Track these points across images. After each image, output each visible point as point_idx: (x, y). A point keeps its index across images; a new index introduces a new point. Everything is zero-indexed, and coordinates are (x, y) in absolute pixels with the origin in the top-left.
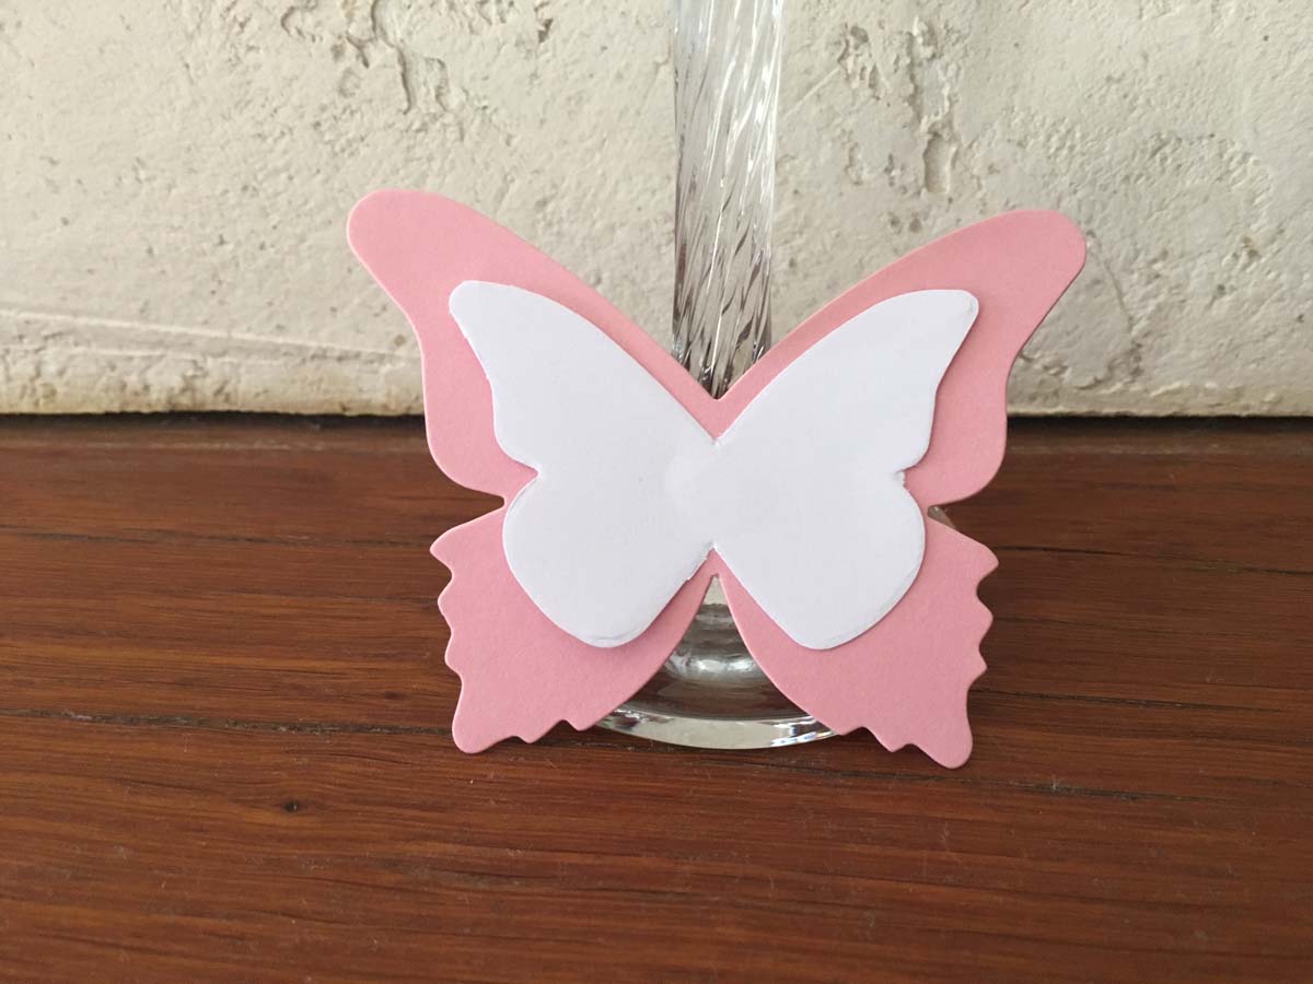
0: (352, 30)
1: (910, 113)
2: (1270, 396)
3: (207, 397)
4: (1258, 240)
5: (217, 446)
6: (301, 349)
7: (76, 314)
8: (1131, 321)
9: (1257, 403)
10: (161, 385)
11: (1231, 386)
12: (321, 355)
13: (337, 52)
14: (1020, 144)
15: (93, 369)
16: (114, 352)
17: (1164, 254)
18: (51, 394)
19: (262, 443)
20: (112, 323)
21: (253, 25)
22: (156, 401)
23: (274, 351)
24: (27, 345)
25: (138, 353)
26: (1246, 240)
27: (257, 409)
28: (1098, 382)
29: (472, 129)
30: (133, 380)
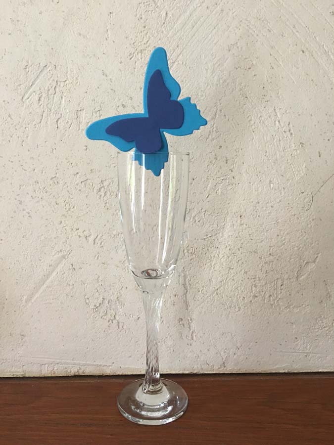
0: (111, 318)
1: (189, 330)
2: (245, 370)
3: (81, 373)
4: (239, 347)
5: (82, 381)
6: (97, 365)
7: (62, 360)
8: (223, 359)
9: (243, 371)
10: (73, 371)
11: (239, 368)
12: (101, 365)
13: (109, 321)
14: (205, 334)
15: (63, 369)
16: (67, 366)
17: (226, 349)
18: (55, 373)
19: (89, 381)
20: (67, 361)
21: (97, 318)
22: (72, 374)
23: (93, 365)
24: (52, 365)
25: (70, 366)
26: (237, 347)
27: (88, 375)
28: (219, 368)
29: (127, 331)
30: (69, 371)
